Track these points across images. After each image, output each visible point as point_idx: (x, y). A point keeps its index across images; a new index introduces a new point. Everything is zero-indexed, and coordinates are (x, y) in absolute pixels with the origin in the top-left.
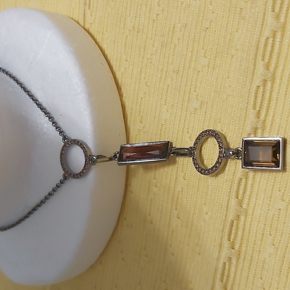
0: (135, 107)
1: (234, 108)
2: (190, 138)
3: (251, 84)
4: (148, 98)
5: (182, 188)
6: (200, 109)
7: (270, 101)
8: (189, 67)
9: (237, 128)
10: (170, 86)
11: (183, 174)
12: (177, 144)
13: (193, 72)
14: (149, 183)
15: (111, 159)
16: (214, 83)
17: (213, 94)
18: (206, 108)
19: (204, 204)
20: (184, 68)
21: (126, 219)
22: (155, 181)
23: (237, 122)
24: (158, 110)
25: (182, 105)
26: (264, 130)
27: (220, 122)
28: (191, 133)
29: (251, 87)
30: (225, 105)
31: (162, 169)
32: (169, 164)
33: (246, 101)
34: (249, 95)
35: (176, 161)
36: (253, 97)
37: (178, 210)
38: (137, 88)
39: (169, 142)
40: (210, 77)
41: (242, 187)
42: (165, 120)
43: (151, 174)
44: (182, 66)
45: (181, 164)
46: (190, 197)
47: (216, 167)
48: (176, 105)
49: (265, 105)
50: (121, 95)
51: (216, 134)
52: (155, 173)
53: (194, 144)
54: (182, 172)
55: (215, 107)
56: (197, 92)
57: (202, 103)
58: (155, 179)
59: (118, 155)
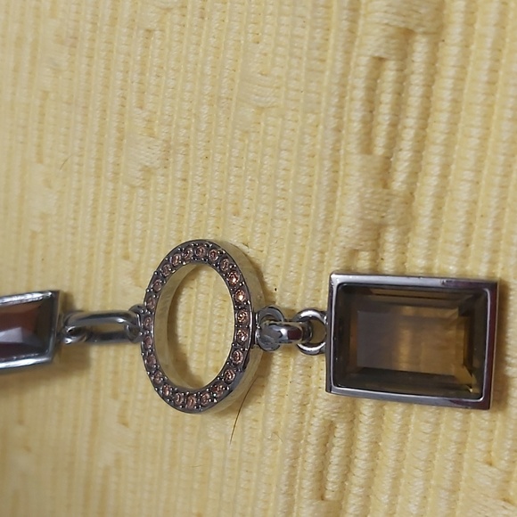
1: (284, 154)
2: (135, 275)
3: (348, 52)
6: (162, 171)
7: (426, 114)
8: (114, 19)
9: (300, 230)
10: (52, 96)
11: (118, 405)
12: (90, 299)
13: (130, 36)
16: (208, 70)
17: (205, 110)
18: (186, 163)
20: (94, 24)
22: (22, 430)
23: (301, 209)
24: (17, 183)
25: (99, 159)
26: (408, 230)
27: (237, 213)
28: (136, 257)
29: (347, 63)
30: (252, 147)
33: (333, 123)
34: (342, 97)
35: (90, 358)
36: (358, 105)
40: (192, 48)
41: (336, 454)
42: (44, 216)
44: (89, 17)
45: (110, 368)
48: (76, 159)
49: (408, 135)
51: (222, 256)
53: (148, 298)
55: (218, 157)
56: (149, 106)
57: (168, 149)
58: (21, 422)
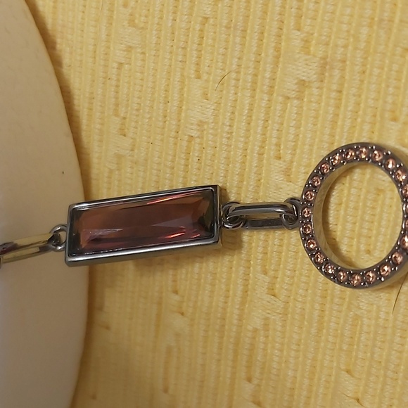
0: (100, 91)
2: (287, 173)
4: (139, 63)
5: (267, 319)
6: (317, 84)
10: (211, 21)
11: (267, 279)
12: (243, 193)
14: (160, 304)
15: (44, 249)
17: (365, 30)
18: (343, 77)
19: (348, 372)
21: (94, 397)
22: (177, 297)
24: (176, 96)
25: (256, 75)
27: (395, 119)
28: (288, 157)
31: (197, 265)
32: (219, 252)
35: (242, 241)
37: (255, 382)
38: (104, 36)
39: (215, 187)
42: (201, 124)
43: (162, 281)
45: (260, 249)
46: (294, 347)
47: (395, 264)
48: (234, 75)
50: (56, 62)
51: (387, 157)
52: (174, 275)
53: (306, 192)
54: (265, 273)
55: (376, 71)
56: (307, 29)
57: (324, 65)
58: (176, 292)
59: (64, 236)
